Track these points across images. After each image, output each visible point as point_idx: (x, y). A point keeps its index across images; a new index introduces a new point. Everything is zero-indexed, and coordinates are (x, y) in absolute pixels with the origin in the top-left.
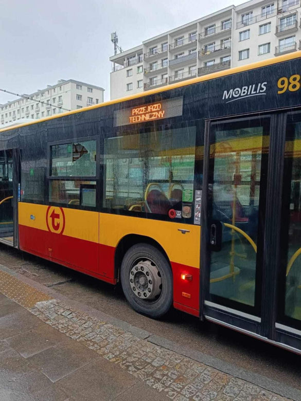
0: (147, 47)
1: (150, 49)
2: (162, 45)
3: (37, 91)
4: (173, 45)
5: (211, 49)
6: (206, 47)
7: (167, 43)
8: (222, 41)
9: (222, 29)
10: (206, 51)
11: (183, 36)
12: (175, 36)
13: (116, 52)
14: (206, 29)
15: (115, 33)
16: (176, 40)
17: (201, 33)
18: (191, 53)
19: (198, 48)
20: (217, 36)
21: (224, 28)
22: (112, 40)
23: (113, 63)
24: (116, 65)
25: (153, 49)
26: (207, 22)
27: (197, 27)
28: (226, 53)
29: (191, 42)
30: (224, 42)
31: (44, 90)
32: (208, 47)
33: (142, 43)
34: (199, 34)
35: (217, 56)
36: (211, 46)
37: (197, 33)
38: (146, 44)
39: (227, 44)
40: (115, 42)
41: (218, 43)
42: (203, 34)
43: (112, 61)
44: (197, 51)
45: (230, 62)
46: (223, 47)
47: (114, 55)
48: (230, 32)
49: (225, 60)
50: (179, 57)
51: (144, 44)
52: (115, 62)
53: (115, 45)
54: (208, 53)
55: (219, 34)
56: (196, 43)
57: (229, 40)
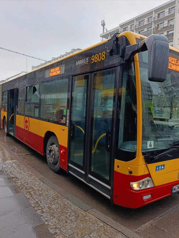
0: (122, 27)
1: (124, 29)
2: (131, 26)
3: (60, 56)
4: (138, 26)
5: (161, 26)
6: (158, 25)
7: (134, 24)
8: (169, 21)
9: (169, 13)
10: (158, 28)
11: (144, 20)
12: (139, 20)
13: (104, 31)
14: (159, 14)
15: (104, 21)
16: (140, 22)
17: (155, 17)
18: (149, 29)
19: (153, 26)
20: (165, 18)
21: (170, 13)
22: (102, 25)
23: (102, 38)
24: (104, 39)
25: (125, 28)
26: (159, 10)
27: (153, 13)
28: (171, 28)
29: (148, 23)
30: (170, 21)
31: (64, 55)
32: (160, 25)
33: (119, 26)
34: (154, 18)
35: (164, 31)
36: (162, 24)
37: (153, 17)
38: (121, 26)
39: (172, 23)
40: (103, 26)
41: (166, 22)
42: (156, 18)
43: (101, 37)
44: (152, 28)
45: (173, 34)
46: (169, 24)
47: (102, 33)
48: (174, 15)
49: (170, 33)
50: (141, 32)
51: (120, 26)
52: (103, 37)
53: (104, 28)
54: (159, 29)
55: (167, 17)
56: (152, 23)
57: (173, 20)
